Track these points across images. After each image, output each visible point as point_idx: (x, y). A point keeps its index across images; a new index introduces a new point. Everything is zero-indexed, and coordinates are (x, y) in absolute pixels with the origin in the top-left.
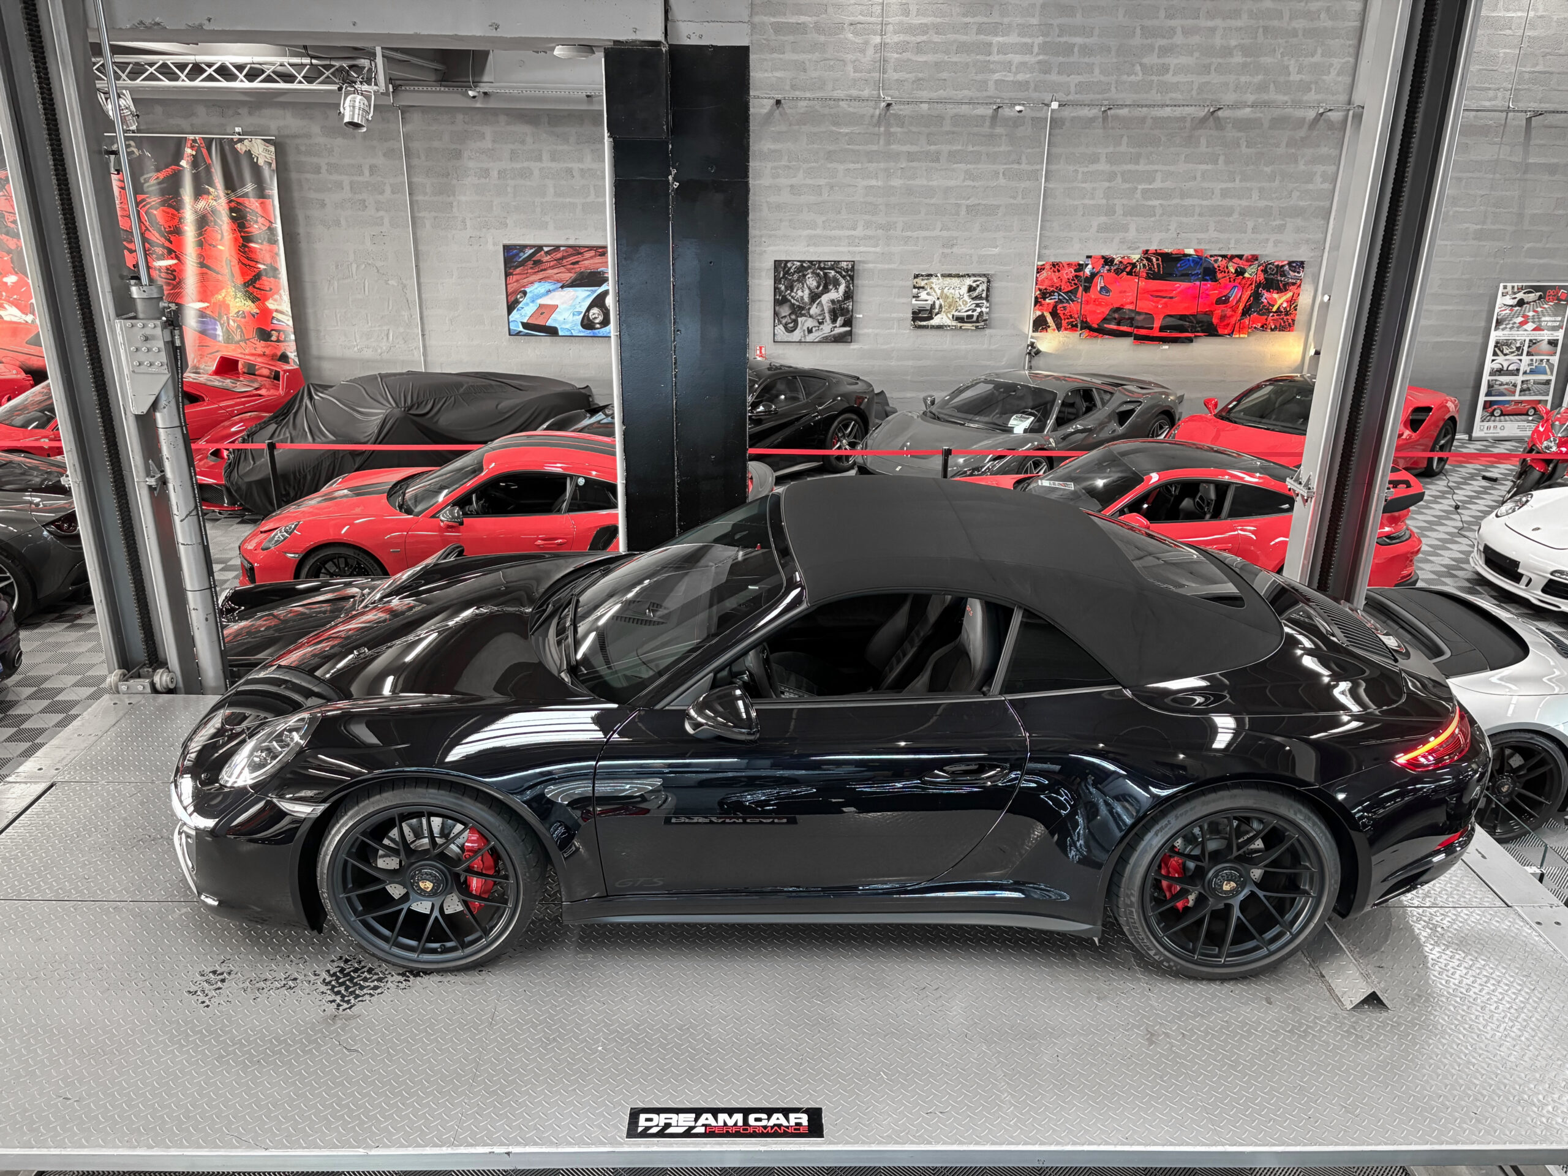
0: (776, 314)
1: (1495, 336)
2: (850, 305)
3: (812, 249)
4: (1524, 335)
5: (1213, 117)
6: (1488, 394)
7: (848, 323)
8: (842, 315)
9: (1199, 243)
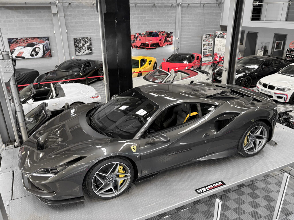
0: (75, 49)
1: (203, 43)
2: (91, 46)
3: (81, 35)
4: (207, 43)
5: (154, 6)
6: (203, 53)
7: (91, 50)
8: (90, 48)
9: (155, 29)
